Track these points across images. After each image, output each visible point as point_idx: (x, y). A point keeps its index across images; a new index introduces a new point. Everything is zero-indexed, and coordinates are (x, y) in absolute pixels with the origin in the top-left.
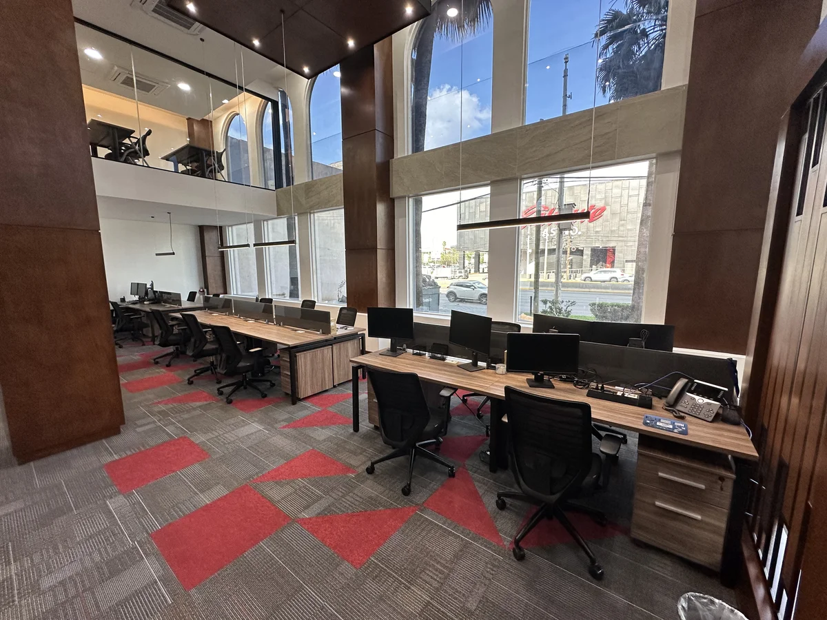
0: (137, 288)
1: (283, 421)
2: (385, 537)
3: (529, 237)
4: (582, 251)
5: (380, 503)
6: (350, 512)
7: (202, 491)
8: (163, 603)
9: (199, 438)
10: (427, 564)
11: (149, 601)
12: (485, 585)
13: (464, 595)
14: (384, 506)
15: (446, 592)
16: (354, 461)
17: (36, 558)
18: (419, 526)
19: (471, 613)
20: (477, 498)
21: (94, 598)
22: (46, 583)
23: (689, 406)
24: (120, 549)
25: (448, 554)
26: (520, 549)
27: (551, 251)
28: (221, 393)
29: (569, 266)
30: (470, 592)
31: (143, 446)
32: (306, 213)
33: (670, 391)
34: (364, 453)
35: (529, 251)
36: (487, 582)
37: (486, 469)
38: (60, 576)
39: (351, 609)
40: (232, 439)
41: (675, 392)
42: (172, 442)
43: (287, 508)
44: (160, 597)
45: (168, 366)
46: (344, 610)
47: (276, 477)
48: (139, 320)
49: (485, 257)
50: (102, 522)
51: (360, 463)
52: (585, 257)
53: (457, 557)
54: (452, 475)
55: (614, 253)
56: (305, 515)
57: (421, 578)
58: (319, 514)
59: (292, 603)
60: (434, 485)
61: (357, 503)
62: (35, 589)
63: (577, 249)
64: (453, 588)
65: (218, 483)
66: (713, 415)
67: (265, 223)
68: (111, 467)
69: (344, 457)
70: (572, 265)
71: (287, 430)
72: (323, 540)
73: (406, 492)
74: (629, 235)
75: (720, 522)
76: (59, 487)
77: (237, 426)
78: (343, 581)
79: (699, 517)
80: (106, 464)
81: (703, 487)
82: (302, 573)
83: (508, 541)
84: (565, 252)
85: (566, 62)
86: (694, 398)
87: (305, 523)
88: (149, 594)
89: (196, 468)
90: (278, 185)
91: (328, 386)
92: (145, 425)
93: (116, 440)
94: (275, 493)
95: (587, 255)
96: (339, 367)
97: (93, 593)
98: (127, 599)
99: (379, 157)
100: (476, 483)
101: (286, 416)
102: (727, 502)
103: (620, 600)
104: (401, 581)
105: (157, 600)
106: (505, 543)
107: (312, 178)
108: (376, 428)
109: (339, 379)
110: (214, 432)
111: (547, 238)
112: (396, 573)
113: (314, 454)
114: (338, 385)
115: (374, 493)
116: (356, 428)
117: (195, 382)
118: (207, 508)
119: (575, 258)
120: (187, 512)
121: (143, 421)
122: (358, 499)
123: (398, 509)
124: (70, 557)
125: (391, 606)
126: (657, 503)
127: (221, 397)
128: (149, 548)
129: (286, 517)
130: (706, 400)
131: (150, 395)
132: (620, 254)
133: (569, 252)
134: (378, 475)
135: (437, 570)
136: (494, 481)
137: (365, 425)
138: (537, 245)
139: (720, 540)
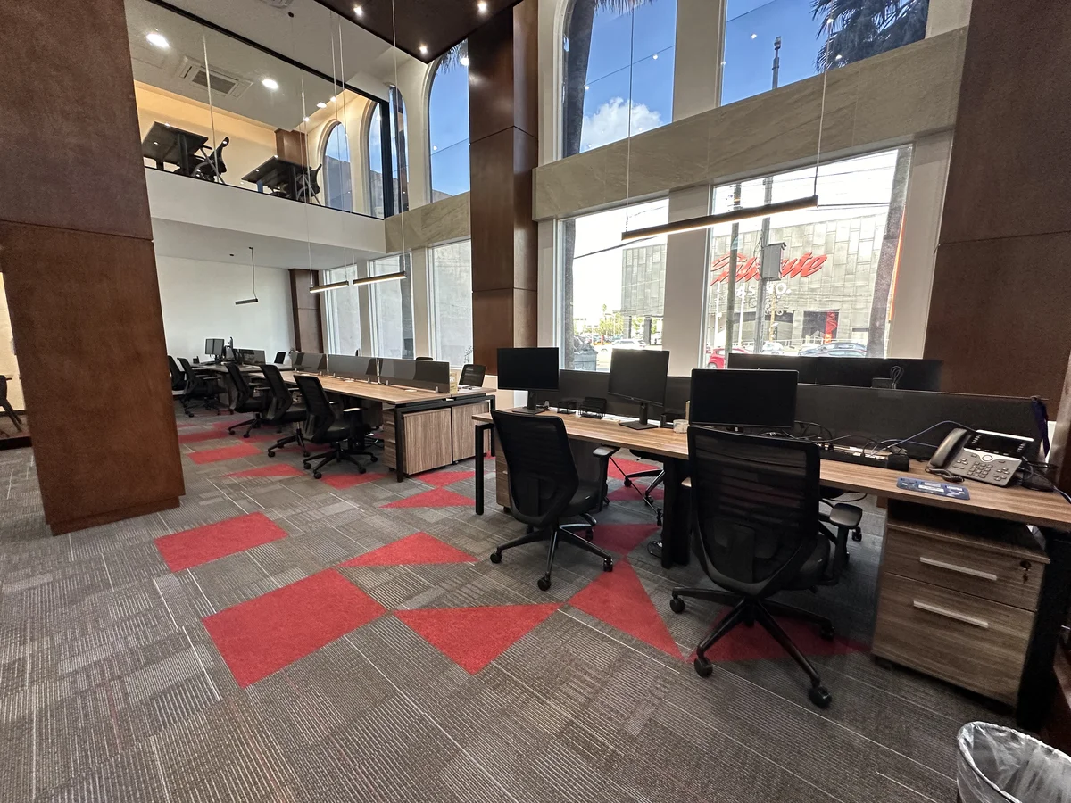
0: (213, 345)
1: (384, 499)
2: (512, 638)
3: (718, 296)
4: (791, 315)
5: (507, 598)
6: (465, 606)
7: (274, 574)
8: (209, 699)
9: (275, 515)
10: (570, 675)
11: (192, 697)
12: (653, 704)
13: (622, 716)
14: (512, 601)
15: (595, 709)
16: (475, 548)
17: (59, 639)
18: (561, 627)
19: (633, 739)
20: (643, 597)
21: (123, 688)
22: (66, 667)
23: (968, 467)
24: (163, 635)
25: (601, 662)
26: (706, 661)
27: (749, 316)
28: (308, 467)
29: (773, 336)
30: (631, 712)
31: (205, 521)
32: (422, 248)
33: (937, 449)
34: (489, 539)
35: (719, 315)
36: (656, 702)
37: (656, 563)
38: (83, 661)
39: (461, 723)
40: (318, 518)
41: (944, 451)
42: (243, 518)
43: (381, 597)
44: (206, 693)
45: (246, 436)
46: (451, 724)
47: (371, 562)
48: (214, 383)
49: (659, 325)
50: (143, 601)
51: (483, 550)
52: (795, 324)
53: (614, 668)
54: (608, 568)
55: (836, 319)
56: (405, 607)
57: (561, 691)
58: (425, 606)
59: (380, 711)
60: (582, 580)
61: (477, 597)
62: (51, 674)
63: (785, 312)
64: (607, 706)
65: (296, 566)
66: (1009, 478)
67: (372, 263)
68: (163, 543)
69: (463, 543)
70: (776, 335)
71: (389, 510)
72: (428, 637)
73: (544, 585)
74: (859, 294)
75: (1021, 630)
76: (98, 561)
77: (325, 503)
78: (452, 688)
79: (985, 624)
80: (158, 540)
81: (993, 577)
82: (396, 675)
83: (687, 652)
84: (768, 317)
85: (777, 49)
86: (977, 456)
87: (405, 616)
88: (193, 687)
89: (269, 547)
90: (388, 211)
91: (446, 461)
92: (211, 498)
93: (173, 514)
94: (367, 580)
95: (798, 321)
96: (460, 438)
97: (122, 682)
98: (164, 693)
99: (518, 166)
100: (642, 580)
101: (389, 494)
102: (1033, 601)
103: (859, 737)
104: (533, 693)
105: (202, 695)
106: (683, 654)
107: (431, 201)
108: (507, 510)
109: (460, 455)
110: (295, 509)
111: (743, 298)
112: (526, 683)
113: (422, 537)
114: (460, 461)
115: (501, 586)
116: (480, 510)
117: (277, 454)
118: (278, 593)
119: (782, 325)
120: (252, 597)
121: (209, 495)
122: (478, 591)
123: (532, 606)
124: (99, 640)
125: (516, 723)
126: (917, 604)
127: (308, 471)
128: (199, 636)
129: (380, 608)
130: (996, 457)
131: (221, 467)
132: (846, 321)
133: (773, 316)
134: (506, 565)
135: (583, 682)
136: (668, 578)
137: (492, 507)
138: (731, 307)
139: (1020, 659)
